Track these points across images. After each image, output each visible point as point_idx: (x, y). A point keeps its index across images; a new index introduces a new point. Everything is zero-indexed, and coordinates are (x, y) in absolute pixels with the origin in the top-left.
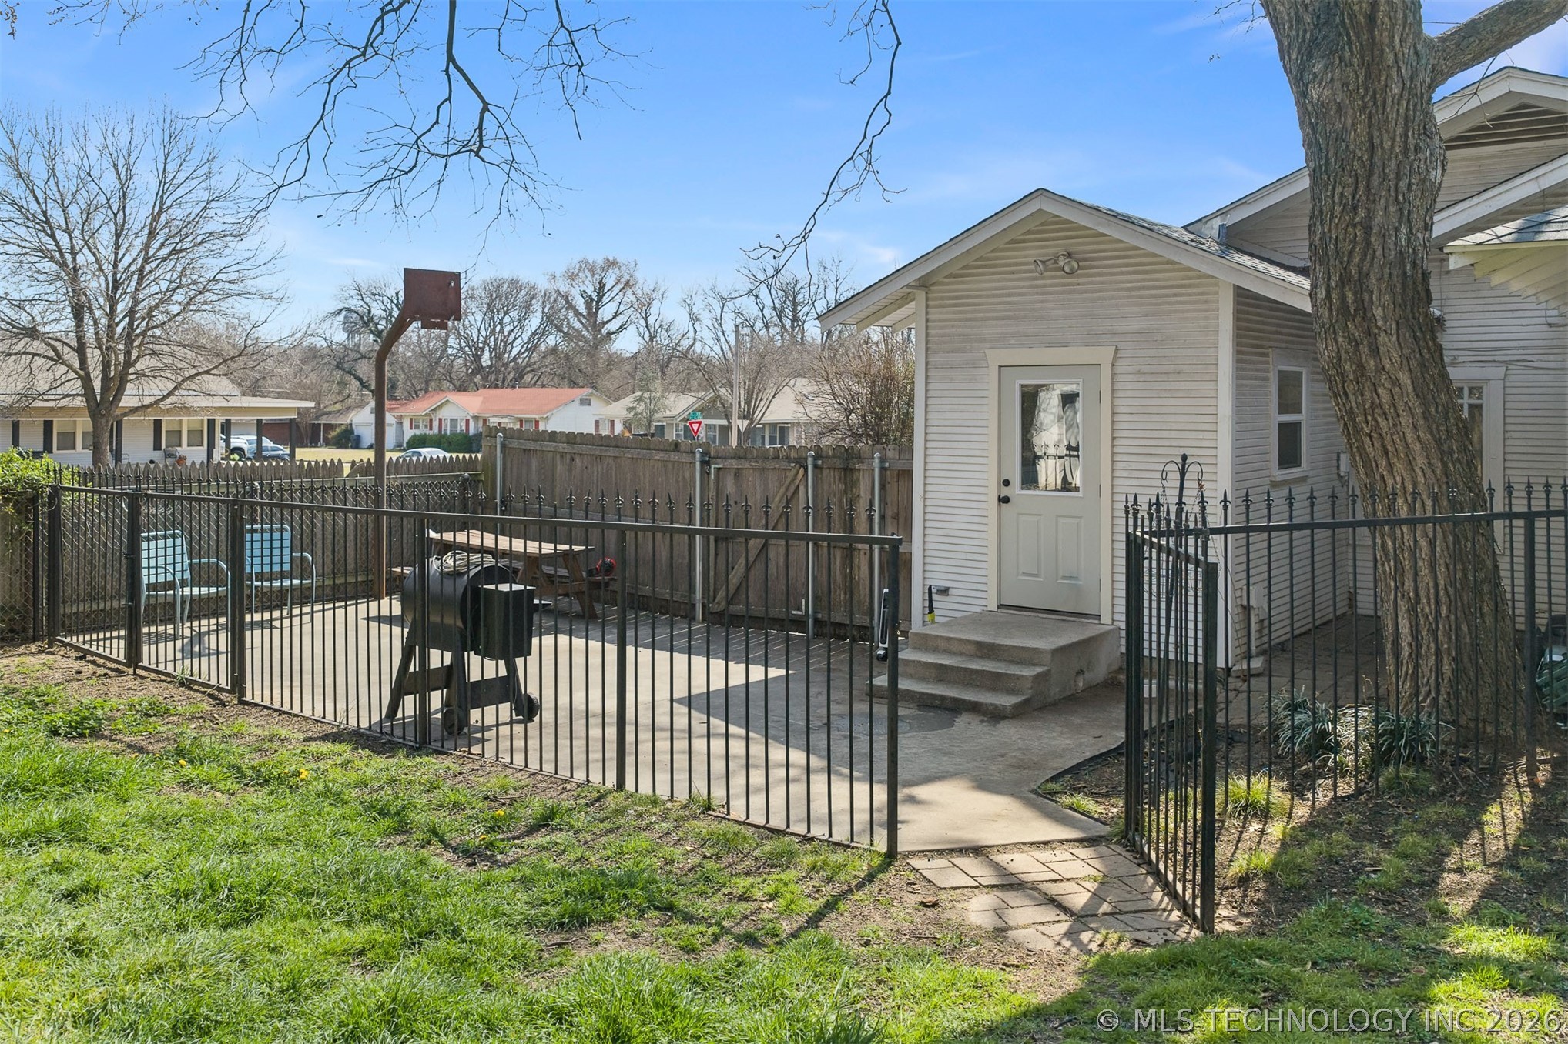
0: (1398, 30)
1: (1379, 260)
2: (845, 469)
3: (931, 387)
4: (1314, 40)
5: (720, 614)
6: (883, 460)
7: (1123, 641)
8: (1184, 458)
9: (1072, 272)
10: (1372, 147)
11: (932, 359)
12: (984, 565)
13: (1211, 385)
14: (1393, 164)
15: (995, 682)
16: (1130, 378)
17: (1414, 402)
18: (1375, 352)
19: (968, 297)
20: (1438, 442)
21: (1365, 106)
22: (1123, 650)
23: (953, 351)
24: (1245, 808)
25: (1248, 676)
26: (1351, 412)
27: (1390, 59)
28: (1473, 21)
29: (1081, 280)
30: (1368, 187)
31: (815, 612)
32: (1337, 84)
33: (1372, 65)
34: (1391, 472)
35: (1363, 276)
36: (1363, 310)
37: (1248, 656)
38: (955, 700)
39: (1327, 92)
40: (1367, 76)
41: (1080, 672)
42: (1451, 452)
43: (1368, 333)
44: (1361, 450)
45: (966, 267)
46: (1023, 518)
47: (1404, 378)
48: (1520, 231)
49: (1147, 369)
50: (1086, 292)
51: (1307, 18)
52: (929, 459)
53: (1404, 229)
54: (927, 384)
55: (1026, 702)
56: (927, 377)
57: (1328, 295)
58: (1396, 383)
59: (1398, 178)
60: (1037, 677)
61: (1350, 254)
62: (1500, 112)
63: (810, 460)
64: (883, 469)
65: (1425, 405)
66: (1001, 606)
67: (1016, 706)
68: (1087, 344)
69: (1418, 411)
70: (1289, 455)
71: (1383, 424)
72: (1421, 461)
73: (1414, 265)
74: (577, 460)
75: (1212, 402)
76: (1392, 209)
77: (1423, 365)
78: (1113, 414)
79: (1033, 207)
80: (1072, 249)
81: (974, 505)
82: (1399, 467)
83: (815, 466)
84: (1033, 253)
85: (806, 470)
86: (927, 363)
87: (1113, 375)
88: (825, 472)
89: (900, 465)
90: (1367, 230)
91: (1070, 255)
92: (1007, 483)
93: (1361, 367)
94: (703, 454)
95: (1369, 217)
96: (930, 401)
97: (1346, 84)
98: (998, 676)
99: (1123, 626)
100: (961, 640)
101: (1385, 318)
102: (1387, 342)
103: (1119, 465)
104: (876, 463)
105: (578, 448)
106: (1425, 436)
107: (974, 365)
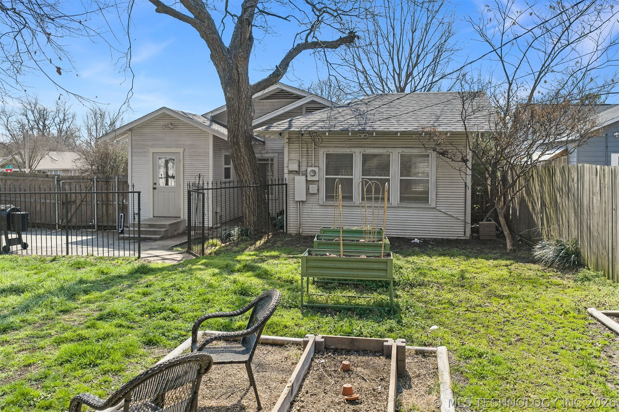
0: (244, 84)
1: (241, 133)
2: (106, 182)
3: (133, 158)
4: (228, 82)
5: (65, 226)
6: (118, 179)
7: (187, 223)
8: (200, 174)
9: (172, 129)
10: (239, 108)
11: (134, 150)
12: (149, 206)
13: (208, 158)
14: (243, 112)
15: (155, 233)
16: (188, 156)
17: (248, 163)
18: (240, 152)
19: (143, 134)
20: (253, 171)
21: (238, 99)
22: (187, 225)
23: (140, 148)
24: (212, 245)
25: (217, 228)
26: (236, 165)
27: (242, 90)
28: (259, 82)
29: (175, 131)
30: (238, 117)
31: (97, 223)
32: (232, 94)
33: (239, 91)
34: (244, 178)
35: (238, 136)
36: (238, 143)
37: (217, 224)
38: (145, 238)
39: (230, 95)
40: (238, 93)
41: (176, 230)
42: (256, 173)
43: (239, 148)
44: (238, 173)
45: (143, 126)
46: (160, 193)
47: (246, 158)
48: (267, 128)
49: (191, 154)
50: (176, 134)
51: (226, 77)
52: (133, 178)
53: (246, 126)
54: (132, 157)
55: (163, 237)
56: (132, 155)
57: (231, 140)
58: (244, 158)
59: (244, 115)
60: (165, 230)
61: (235, 131)
62: (277, 91)
63: (95, 179)
64: (118, 181)
65: (250, 163)
66: (154, 217)
67: (160, 237)
68: (176, 147)
69: (249, 165)
70: (227, 175)
71: (242, 167)
72: (250, 175)
73: (248, 133)
74: (8, 181)
75: (208, 162)
76: (243, 122)
77: (250, 155)
78: (184, 165)
79: (162, 112)
80: (172, 122)
81: (146, 190)
82: (245, 177)
83: (97, 181)
84: (162, 123)
85: (94, 182)
86: (132, 151)
87: (183, 155)
88: (100, 183)
89: (124, 180)
90: (238, 126)
91: (172, 124)
92: (155, 184)
93: (237, 155)
94: (57, 178)
95: (239, 123)
96: (133, 162)
97: (234, 94)
98: (155, 231)
99: (187, 219)
100: (144, 224)
101: (242, 145)
102: (243, 150)
103: (185, 178)
104: (116, 180)
105: (8, 177)
106: (250, 170)
107: (145, 152)
